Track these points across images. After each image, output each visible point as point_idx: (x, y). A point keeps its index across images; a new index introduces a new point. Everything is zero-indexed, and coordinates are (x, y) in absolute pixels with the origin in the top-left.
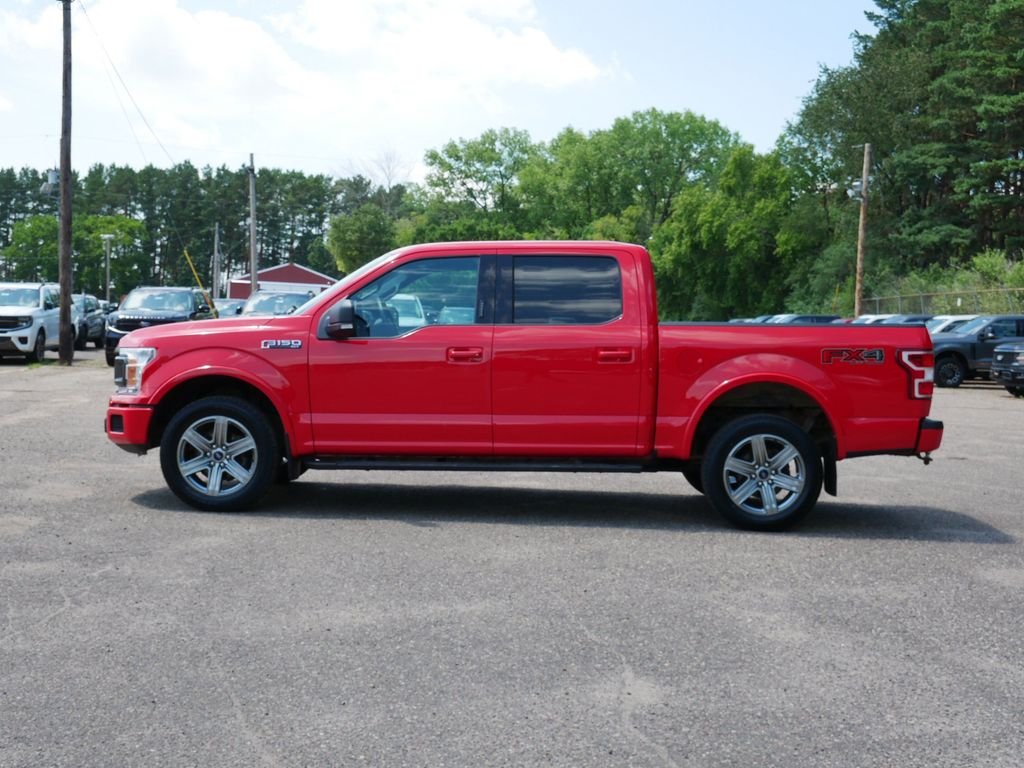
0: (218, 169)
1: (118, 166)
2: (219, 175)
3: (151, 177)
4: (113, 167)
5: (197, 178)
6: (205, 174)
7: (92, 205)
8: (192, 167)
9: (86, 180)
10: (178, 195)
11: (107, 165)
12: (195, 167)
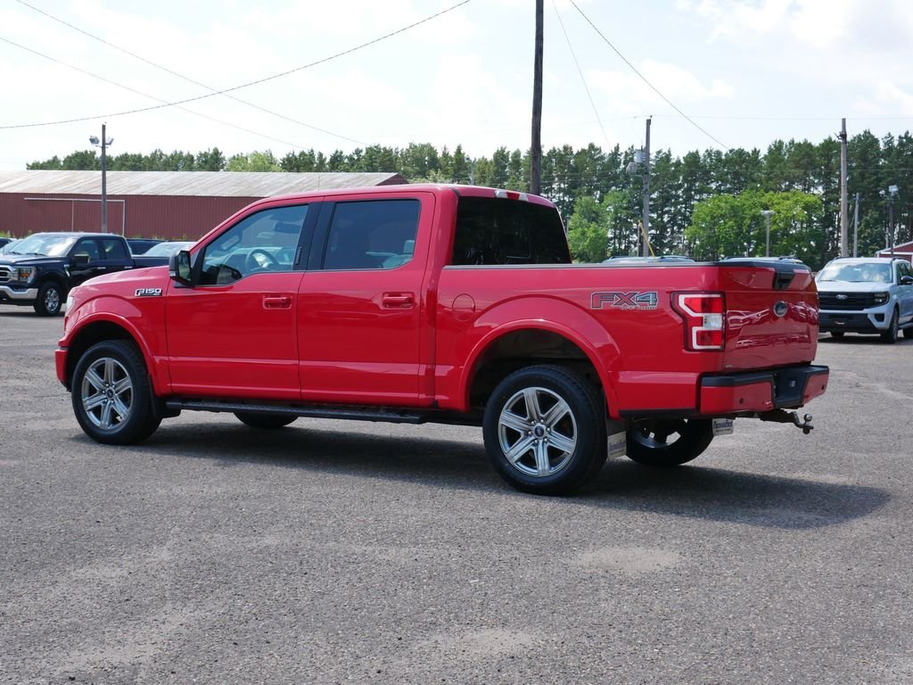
0: (900, 137)
1: (796, 141)
2: (901, 144)
3: (831, 150)
4: (792, 142)
5: (878, 148)
6: (886, 144)
7: (770, 182)
8: (872, 137)
9: (765, 157)
10: (857, 166)
11: (786, 141)
12: (876, 137)
